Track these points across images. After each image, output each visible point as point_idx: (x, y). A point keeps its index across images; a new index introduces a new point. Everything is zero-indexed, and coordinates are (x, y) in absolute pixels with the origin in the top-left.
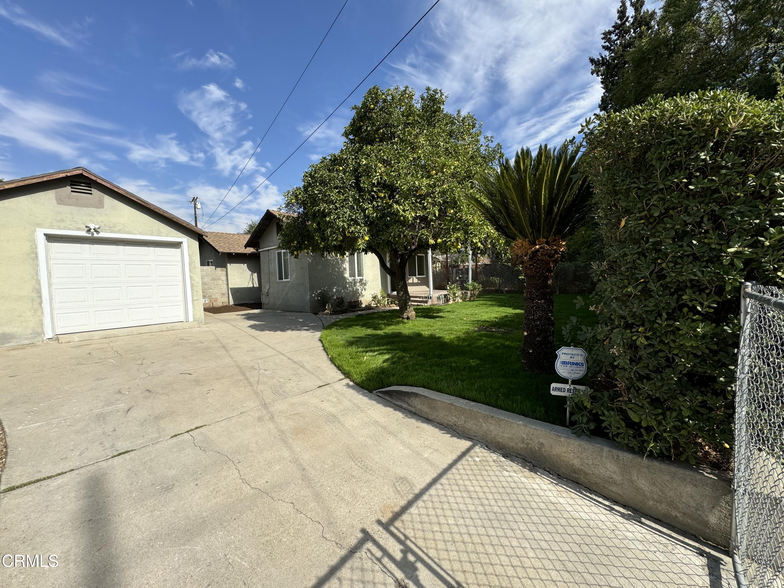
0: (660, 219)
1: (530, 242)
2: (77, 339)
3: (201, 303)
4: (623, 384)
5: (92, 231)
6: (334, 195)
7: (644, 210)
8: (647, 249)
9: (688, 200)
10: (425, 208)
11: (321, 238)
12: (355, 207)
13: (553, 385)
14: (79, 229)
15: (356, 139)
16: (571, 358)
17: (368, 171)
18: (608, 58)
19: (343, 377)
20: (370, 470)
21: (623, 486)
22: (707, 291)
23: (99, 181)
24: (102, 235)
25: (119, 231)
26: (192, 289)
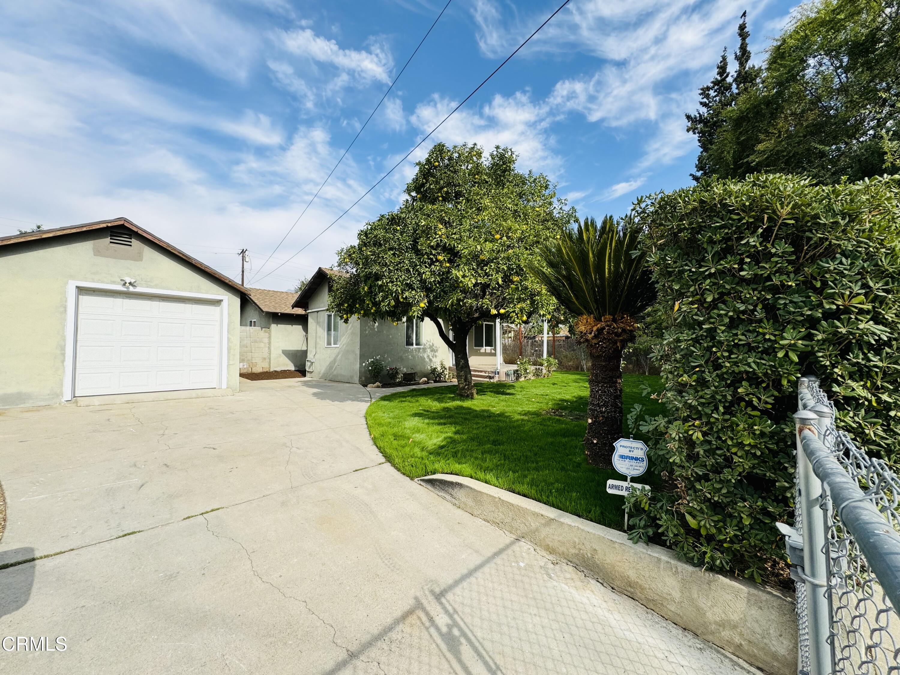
0: (714, 305)
1: (595, 318)
2: (97, 403)
3: (237, 367)
4: (683, 484)
5: (127, 284)
6: (388, 256)
7: (697, 294)
8: (702, 335)
9: (741, 286)
10: (487, 275)
11: (372, 302)
12: (411, 270)
13: (610, 482)
14: (113, 282)
15: (418, 196)
16: (630, 451)
17: (427, 232)
18: (706, 115)
19: (383, 460)
20: (398, 569)
21: (683, 604)
22: (764, 385)
23: (140, 232)
24: (139, 289)
25: (156, 287)
26: (229, 352)
